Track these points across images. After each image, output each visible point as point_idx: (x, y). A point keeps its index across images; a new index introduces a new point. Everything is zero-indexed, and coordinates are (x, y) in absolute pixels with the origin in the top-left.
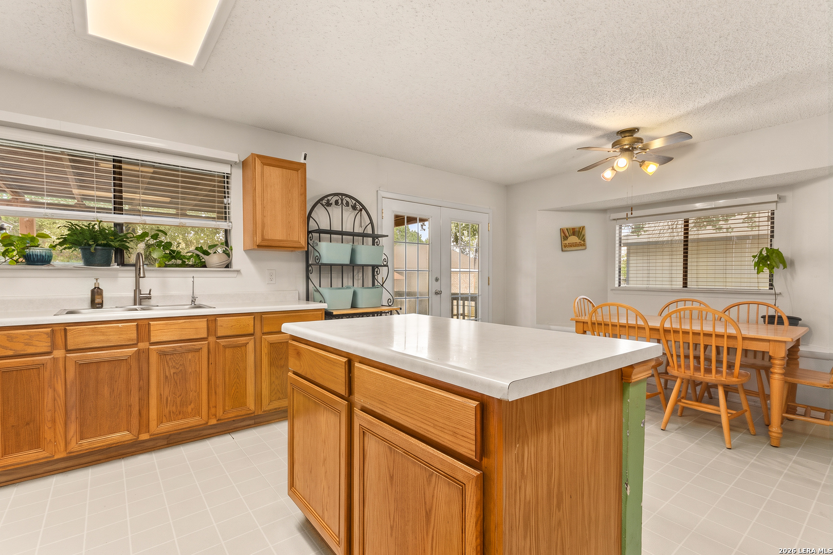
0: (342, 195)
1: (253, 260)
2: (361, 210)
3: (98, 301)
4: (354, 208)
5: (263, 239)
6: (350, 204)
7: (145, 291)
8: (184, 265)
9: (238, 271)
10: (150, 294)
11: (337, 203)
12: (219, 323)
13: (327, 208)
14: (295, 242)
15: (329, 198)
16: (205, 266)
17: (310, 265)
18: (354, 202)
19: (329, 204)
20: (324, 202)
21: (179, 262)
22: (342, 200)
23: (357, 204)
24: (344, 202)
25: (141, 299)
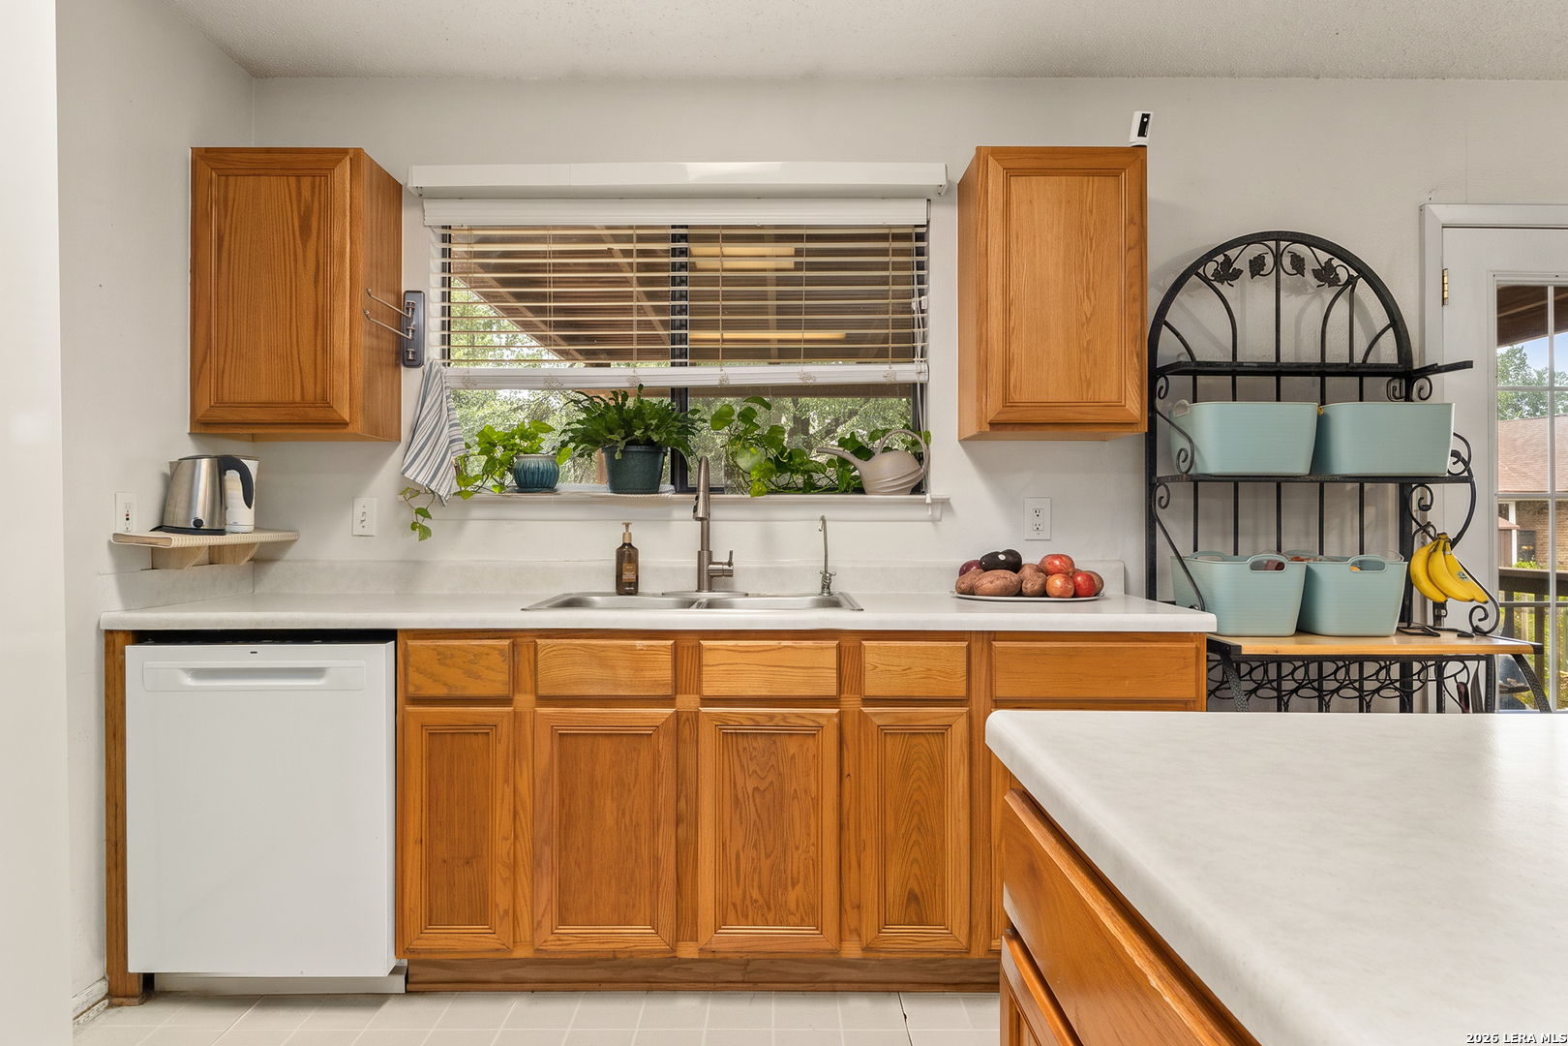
0: (1278, 236)
1: (987, 469)
2: (1351, 282)
3: (628, 576)
4: (1325, 275)
5: (1007, 402)
6: (1310, 265)
7: (720, 556)
8: (810, 487)
9: (944, 503)
10: (730, 564)
11: (1257, 266)
12: (870, 659)
13: (1224, 288)
14: (1108, 405)
15: (1232, 253)
16: (860, 490)
17: (1162, 481)
18: (1324, 257)
19: (1228, 273)
20: (1210, 268)
21: (799, 479)
22: (1278, 257)
23: (1336, 262)
24: (1286, 261)
25: (713, 576)
